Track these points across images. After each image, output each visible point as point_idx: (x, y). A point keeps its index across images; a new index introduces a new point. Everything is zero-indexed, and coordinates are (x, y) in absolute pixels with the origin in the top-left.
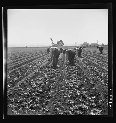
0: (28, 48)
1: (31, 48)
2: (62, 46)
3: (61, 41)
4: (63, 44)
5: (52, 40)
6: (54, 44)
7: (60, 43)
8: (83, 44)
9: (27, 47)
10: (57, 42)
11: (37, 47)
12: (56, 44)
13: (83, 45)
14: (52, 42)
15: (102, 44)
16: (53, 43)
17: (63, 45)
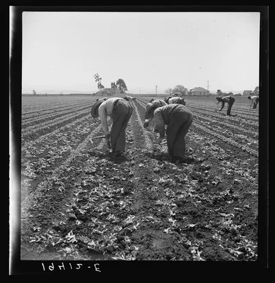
0: (38, 95)
1: (46, 95)
2: (122, 92)
3: (121, 82)
4: (126, 89)
5: (98, 78)
6: (102, 89)
7: (118, 86)
8: (173, 89)
9: (35, 95)
10: (112, 84)
11: (61, 95)
12: (109, 89)
13: (174, 91)
14: (98, 82)
15: (219, 91)
16: (100, 86)
17: (126, 92)
